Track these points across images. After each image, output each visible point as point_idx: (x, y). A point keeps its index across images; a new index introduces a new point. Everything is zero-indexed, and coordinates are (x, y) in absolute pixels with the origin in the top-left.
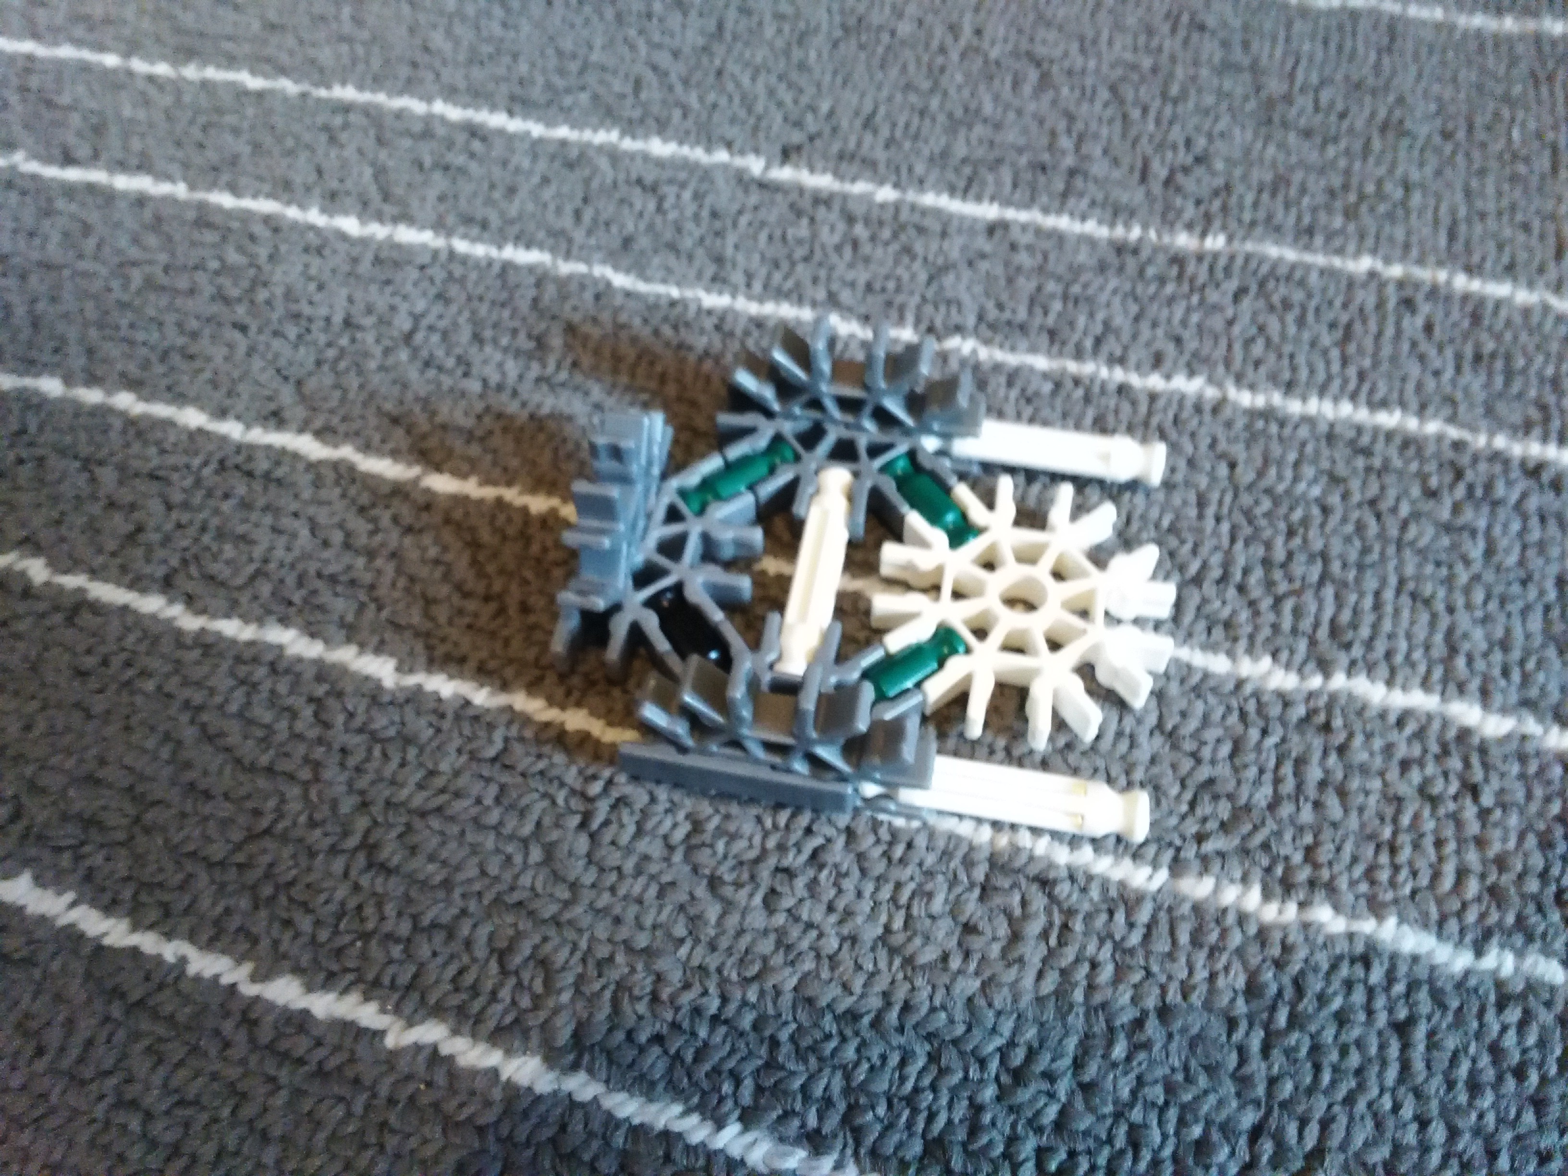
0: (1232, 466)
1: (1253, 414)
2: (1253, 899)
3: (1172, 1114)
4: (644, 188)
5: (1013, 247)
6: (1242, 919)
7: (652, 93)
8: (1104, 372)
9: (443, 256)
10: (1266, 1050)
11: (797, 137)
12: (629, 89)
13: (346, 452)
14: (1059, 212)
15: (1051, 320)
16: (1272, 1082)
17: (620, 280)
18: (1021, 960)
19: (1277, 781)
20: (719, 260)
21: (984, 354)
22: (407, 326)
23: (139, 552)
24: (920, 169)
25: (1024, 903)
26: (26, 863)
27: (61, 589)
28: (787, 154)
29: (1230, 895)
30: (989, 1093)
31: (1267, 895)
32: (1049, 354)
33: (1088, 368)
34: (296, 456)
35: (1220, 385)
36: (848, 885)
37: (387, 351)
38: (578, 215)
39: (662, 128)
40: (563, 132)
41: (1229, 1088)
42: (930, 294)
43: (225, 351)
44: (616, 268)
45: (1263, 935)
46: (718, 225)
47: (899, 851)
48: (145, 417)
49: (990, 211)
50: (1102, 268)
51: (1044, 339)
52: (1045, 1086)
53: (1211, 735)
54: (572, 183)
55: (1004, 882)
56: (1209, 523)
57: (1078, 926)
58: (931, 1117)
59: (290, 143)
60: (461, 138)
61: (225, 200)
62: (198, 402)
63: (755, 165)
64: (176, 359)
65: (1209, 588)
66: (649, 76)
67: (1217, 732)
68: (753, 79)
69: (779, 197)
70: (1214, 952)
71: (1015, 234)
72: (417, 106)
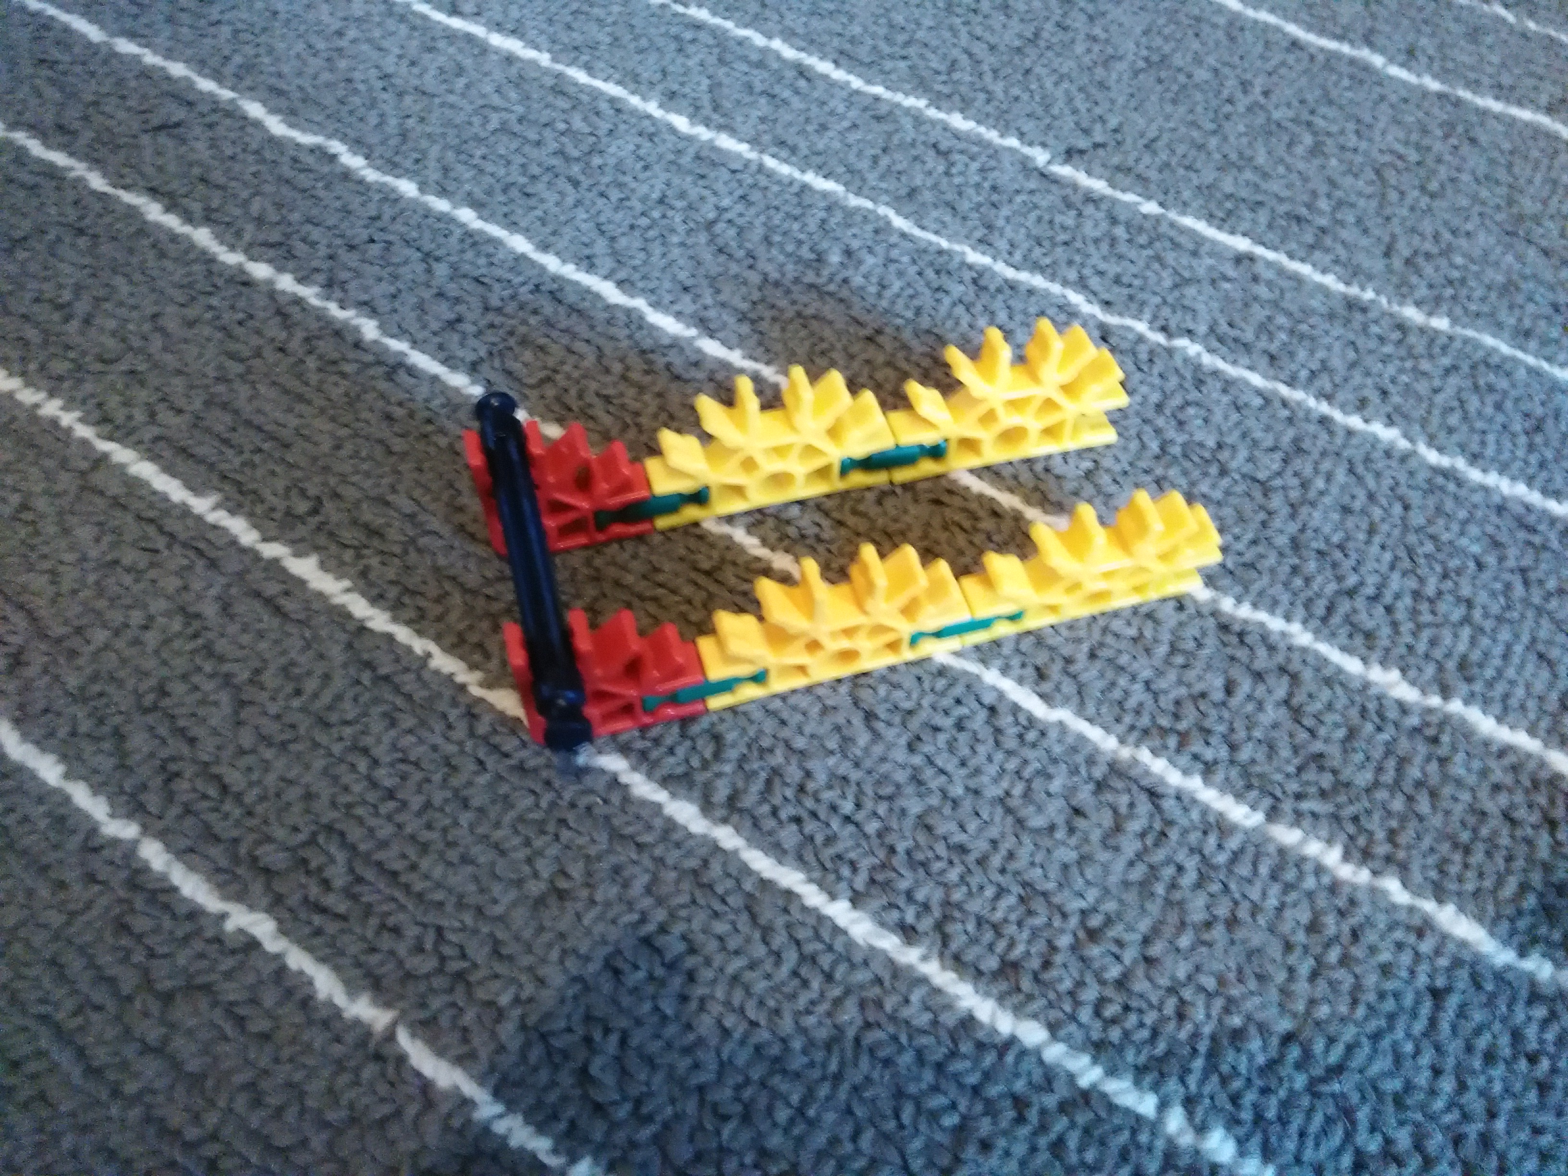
0: (1406, 507)
1: (1437, 471)
2: (1332, 857)
3: (1218, 1004)
4: (939, 152)
5: (1255, 279)
6: (1319, 870)
7: (964, 76)
8: (1312, 402)
9: (754, 167)
10: (1314, 976)
11: (1083, 143)
12: (943, 68)
13: (639, 303)
14: (1303, 260)
15: (1273, 348)
16: (1312, 1002)
17: (899, 222)
18: (1117, 849)
19: (1380, 769)
20: (990, 227)
21: (1208, 360)
22: (711, 215)
23: (456, 337)
24: (1186, 194)
25: (1132, 805)
26: (317, 548)
27: (387, 349)
28: (1070, 155)
29: (1314, 848)
30: (1064, 941)
31: (1347, 857)
32: (1265, 377)
33: (1297, 395)
34: (598, 296)
35: (1412, 440)
36: (982, 749)
37: (690, 232)
38: (875, 160)
40: (878, 90)
41: (1274, 995)
42: (1170, 299)
43: (556, 197)
44: (898, 212)
45: (1334, 888)
46: (995, 197)
48: (481, 232)
49: (1242, 244)
50: (1331, 316)
51: (1264, 361)
52: (1115, 949)
53: (1330, 718)
54: (876, 133)
55: (1119, 784)
56: (1375, 549)
57: (1174, 834)
58: (1012, 945)
59: (644, 42)
60: (790, 74)
61: (581, 76)
62: (527, 232)
63: (1040, 157)
64: (514, 193)
65: (1360, 603)
67: (1337, 718)
68: (1056, 84)
69: (1054, 188)
70: (1288, 887)
71: (1259, 268)
72: (759, 40)
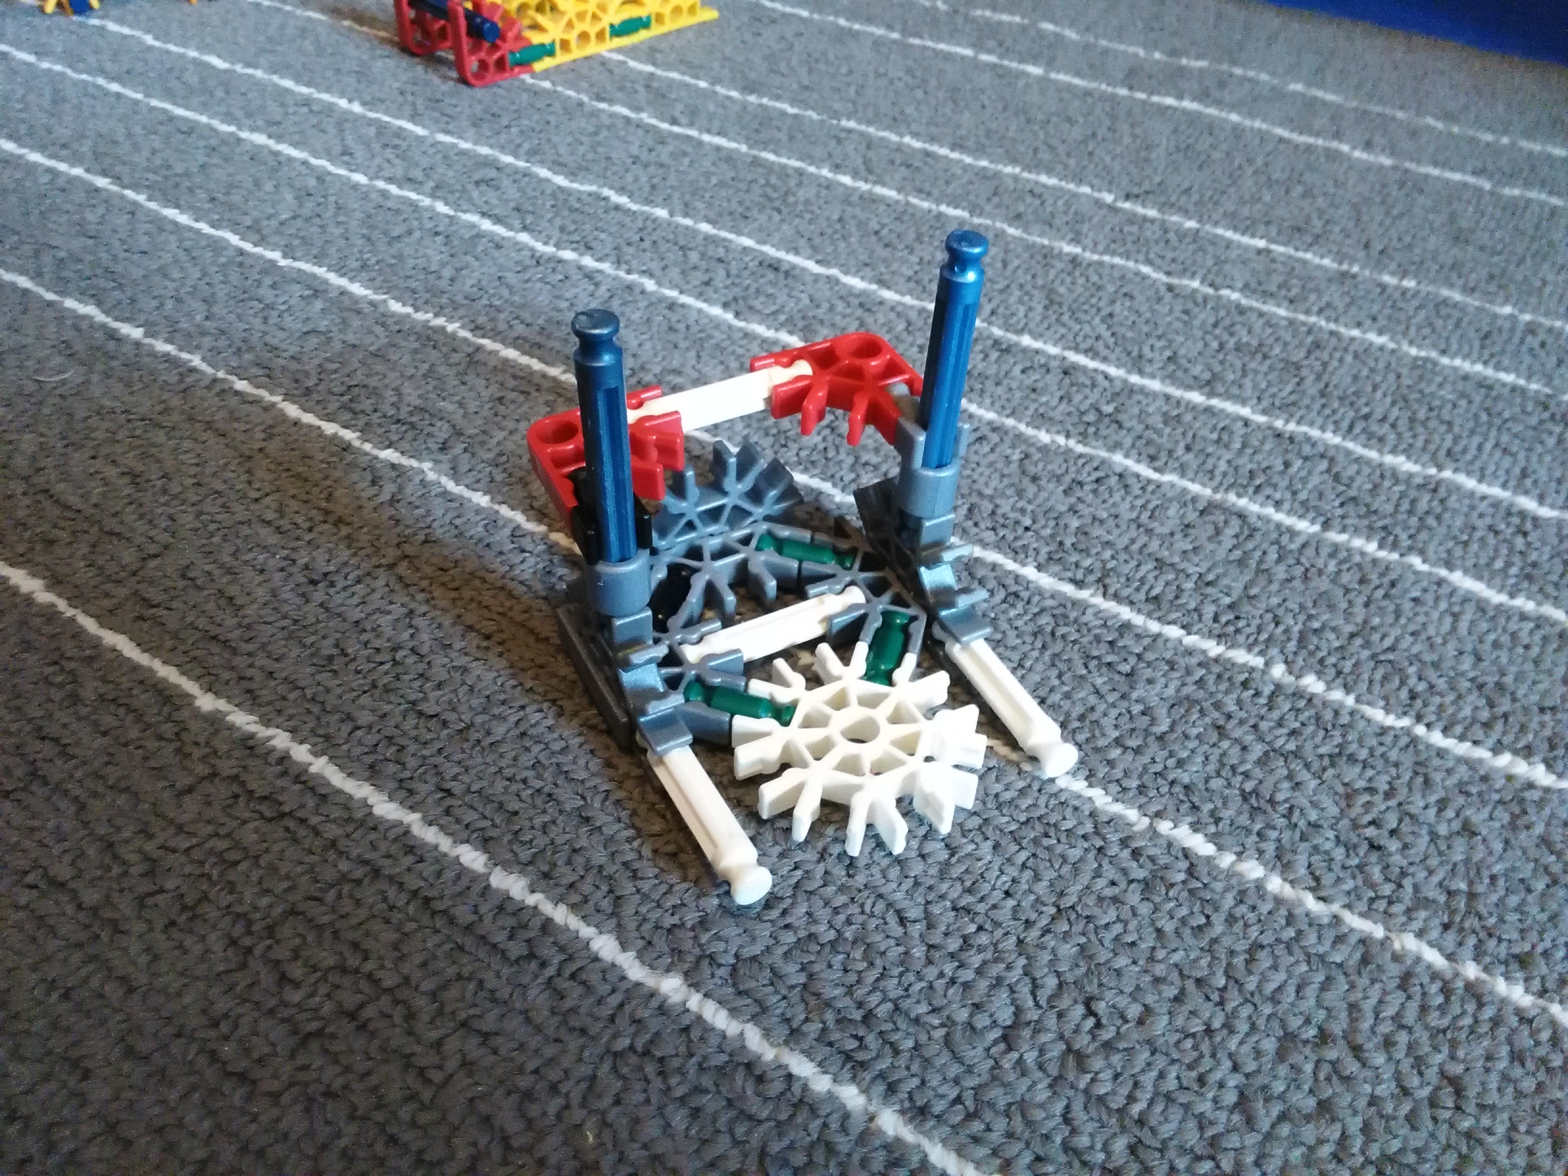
39: (1049, 171)
47: (1150, 488)
66: (1043, 148)
